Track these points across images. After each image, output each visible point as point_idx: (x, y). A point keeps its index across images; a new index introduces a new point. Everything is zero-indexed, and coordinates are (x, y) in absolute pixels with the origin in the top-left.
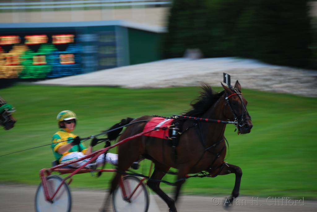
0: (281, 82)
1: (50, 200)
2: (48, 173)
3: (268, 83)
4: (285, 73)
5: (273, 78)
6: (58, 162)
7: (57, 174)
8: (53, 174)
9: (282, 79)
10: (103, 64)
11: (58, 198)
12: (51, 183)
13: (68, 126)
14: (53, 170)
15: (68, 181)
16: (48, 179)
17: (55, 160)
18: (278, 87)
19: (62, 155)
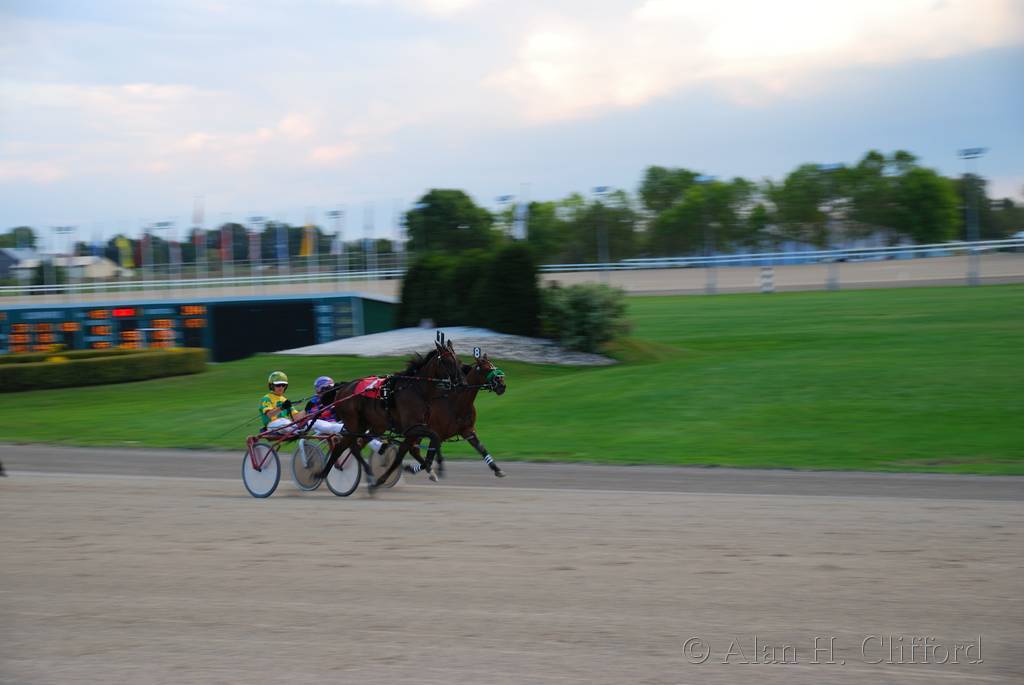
0: (511, 350)
1: (258, 468)
2: (255, 439)
3: (500, 351)
4: (516, 341)
5: (504, 346)
6: (265, 429)
7: (266, 441)
8: (261, 441)
9: (512, 347)
10: (339, 334)
11: (266, 467)
12: (258, 450)
13: (277, 389)
14: (260, 437)
15: (275, 448)
16: (254, 446)
17: (263, 426)
18: (510, 355)
19: (270, 420)
